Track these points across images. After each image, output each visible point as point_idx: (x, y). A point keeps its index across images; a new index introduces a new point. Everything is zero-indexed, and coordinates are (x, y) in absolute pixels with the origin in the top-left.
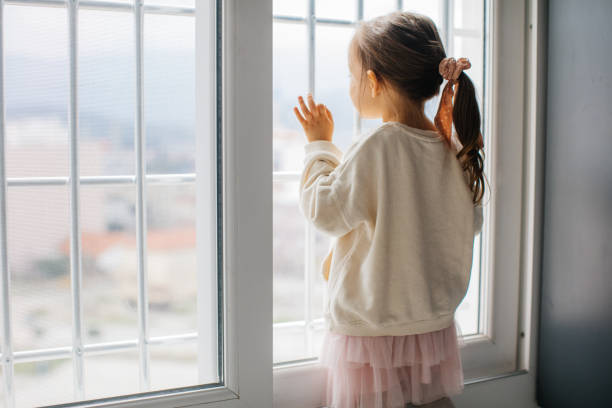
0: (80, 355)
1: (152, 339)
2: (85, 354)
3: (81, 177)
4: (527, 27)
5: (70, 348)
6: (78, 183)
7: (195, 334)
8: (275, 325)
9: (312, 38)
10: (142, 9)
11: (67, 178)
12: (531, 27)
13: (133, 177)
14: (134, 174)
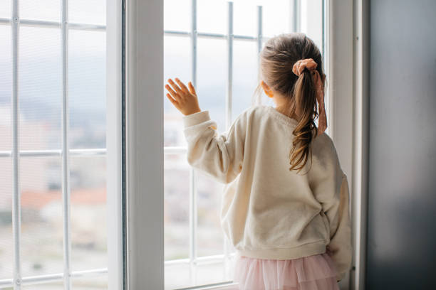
0: (19, 285)
1: (73, 273)
2: (23, 284)
3: (21, 151)
4: (355, 39)
5: (12, 280)
6: (19, 156)
7: (106, 269)
8: (166, 262)
9: (195, 48)
10: (67, 25)
11: (10, 152)
12: (358, 38)
13: (60, 151)
14: (60, 148)
